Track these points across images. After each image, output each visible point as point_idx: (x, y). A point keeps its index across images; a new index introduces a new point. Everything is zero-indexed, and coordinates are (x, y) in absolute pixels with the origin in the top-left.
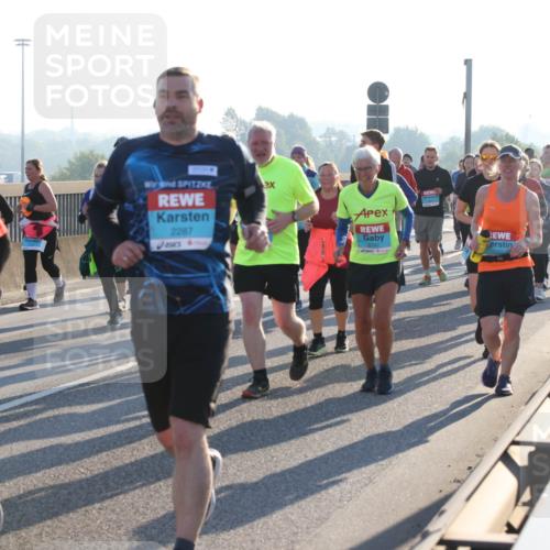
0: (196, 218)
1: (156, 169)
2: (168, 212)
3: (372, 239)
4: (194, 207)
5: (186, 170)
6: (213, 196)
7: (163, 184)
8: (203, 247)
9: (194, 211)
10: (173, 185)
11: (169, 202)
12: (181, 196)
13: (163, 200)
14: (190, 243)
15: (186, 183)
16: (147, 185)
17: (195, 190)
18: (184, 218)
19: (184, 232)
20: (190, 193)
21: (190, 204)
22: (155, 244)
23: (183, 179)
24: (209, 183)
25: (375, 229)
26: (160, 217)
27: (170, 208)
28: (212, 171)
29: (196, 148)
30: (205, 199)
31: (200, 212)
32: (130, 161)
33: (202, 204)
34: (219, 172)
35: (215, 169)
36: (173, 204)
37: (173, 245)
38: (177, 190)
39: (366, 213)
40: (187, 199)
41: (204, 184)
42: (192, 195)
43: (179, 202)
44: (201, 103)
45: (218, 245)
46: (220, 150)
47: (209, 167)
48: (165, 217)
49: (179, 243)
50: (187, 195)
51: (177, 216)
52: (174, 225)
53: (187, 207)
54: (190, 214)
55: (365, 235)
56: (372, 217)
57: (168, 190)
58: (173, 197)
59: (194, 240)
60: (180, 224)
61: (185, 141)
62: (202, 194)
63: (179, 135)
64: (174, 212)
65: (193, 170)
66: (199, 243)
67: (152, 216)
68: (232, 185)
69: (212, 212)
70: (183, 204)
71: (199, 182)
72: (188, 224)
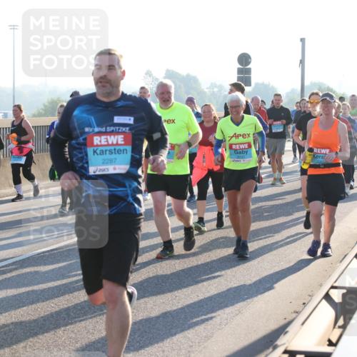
0: (119, 152)
1: (93, 119)
2: (100, 148)
3: (240, 153)
4: (117, 144)
5: (113, 120)
6: (130, 137)
7: (97, 130)
8: (123, 171)
9: (117, 148)
10: (103, 129)
11: (100, 141)
12: (109, 137)
13: (96, 140)
14: (115, 169)
15: (112, 128)
16: (87, 130)
17: (118, 133)
18: (111, 152)
19: (111, 162)
20: (114, 135)
21: (115, 142)
22: (92, 170)
23: (110, 126)
24: (127, 128)
25: (242, 146)
26: (95, 152)
27: (101, 145)
28: (129, 120)
29: (120, 104)
31: (122, 148)
32: (76, 113)
33: (123, 143)
34: (134, 120)
35: (132, 119)
36: (103, 143)
37: (104, 170)
38: (106, 133)
39: (236, 136)
40: (112, 139)
41: (124, 129)
42: (116, 137)
43: (107, 141)
44: (124, 73)
45: (133, 170)
46: (137, 106)
47: (128, 118)
48: (98, 152)
49: (108, 169)
50: (112, 137)
51: (106, 151)
52: (102, 157)
53: (113, 145)
54: (115, 149)
55: (236, 150)
56: (241, 138)
57: (100, 134)
58: (103, 137)
59: (117, 167)
60: (108, 156)
61: (113, 99)
62: (122, 136)
63: (109, 94)
64: (104, 148)
65: (117, 119)
66: (121, 169)
67: (90, 151)
68: (144, 130)
69: (129, 148)
70: (110, 143)
71: (121, 128)
72: (113, 156)
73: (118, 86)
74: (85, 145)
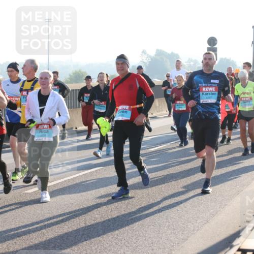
0: (213, 94)
1: (202, 81)
2: (205, 92)
3: (246, 102)
4: (212, 91)
5: (210, 81)
6: (217, 88)
7: (204, 85)
13: (204, 89)
14: (211, 101)
15: (210, 85)
16: (200, 85)
17: (213, 87)
18: (210, 94)
19: (209, 98)
20: (211, 87)
22: (201, 101)
25: (247, 99)
26: (203, 94)
28: (217, 81)
29: (214, 74)
30: (215, 89)
31: (214, 92)
32: (195, 78)
34: (219, 82)
36: (206, 90)
37: (207, 101)
38: (208, 86)
40: (210, 89)
41: (215, 85)
43: (208, 90)
45: (218, 102)
46: (219, 76)
52: (206, 96)
53: (210, 91)
54: (211, 93)
55: (243, 101)
57: (205, 87)
58: (207, 88)
60: (208, 96)
61: (210, 72)
63: (209, 70)
64: (207, 92)
65: (212, 81)
66: (213, 101)
67: (201, 93)
69: (217, 93)
72: (210, 96)
73: (212, 67)
74: (199, 91)
